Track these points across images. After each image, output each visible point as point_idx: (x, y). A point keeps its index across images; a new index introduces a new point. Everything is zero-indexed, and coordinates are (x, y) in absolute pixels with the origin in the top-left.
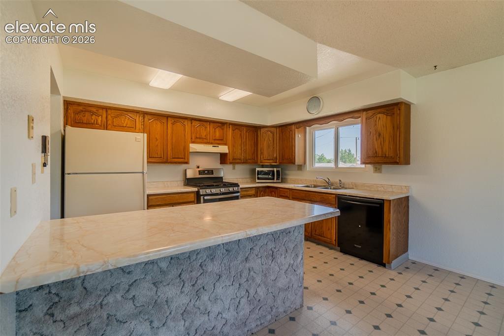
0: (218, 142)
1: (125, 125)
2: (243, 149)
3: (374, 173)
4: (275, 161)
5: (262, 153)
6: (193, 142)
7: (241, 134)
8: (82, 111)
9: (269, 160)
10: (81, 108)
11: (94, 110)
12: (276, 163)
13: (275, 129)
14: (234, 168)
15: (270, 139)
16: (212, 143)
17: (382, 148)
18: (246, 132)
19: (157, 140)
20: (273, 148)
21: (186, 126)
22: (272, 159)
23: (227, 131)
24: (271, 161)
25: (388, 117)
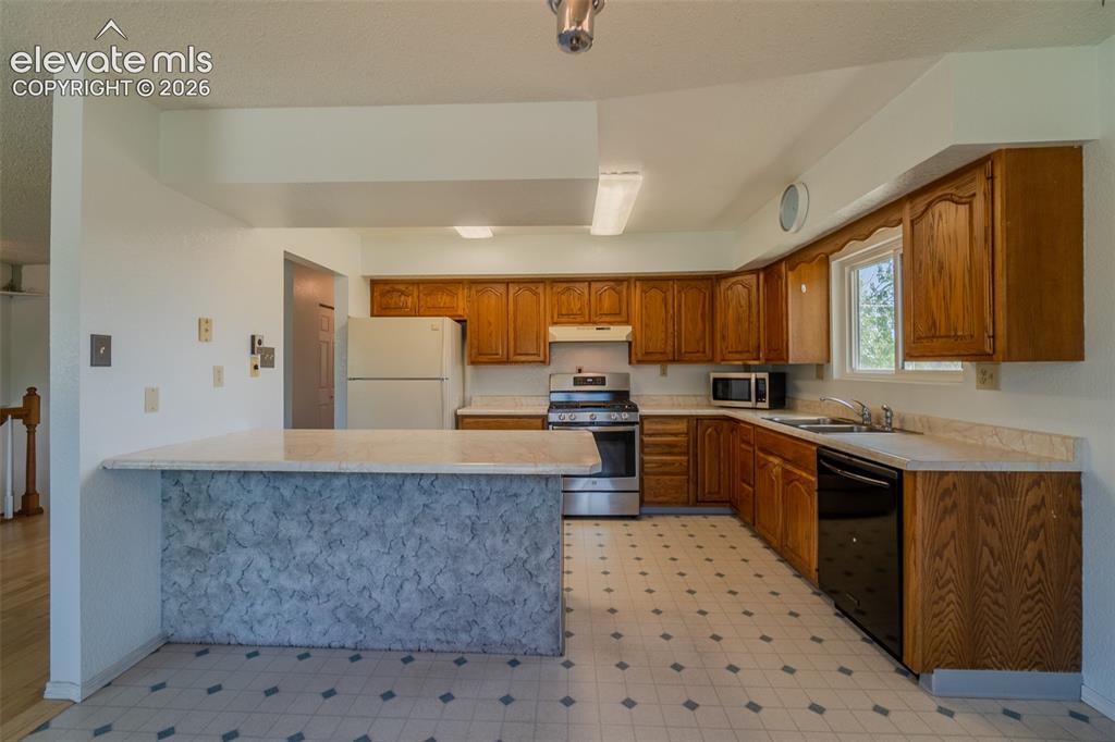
0: (608, 319)
1: (442, 305)
2: (670, 330)
3: (978, 388)
4: (755, 355)
5: (723, 337)
6: (555, 324)
7: (665, 300)
8: (389, 291)
9: (740, 352)
10: (387, 288)
11: (402, 287)
12: (758, 359)
13: (754, 276)
14: (664, 373)
15: (743, 302)
16: (595, 323)
17: (947, 309)
18: (679, 292)
19: (490, 324)
20: (750, 323)
21: (542, 295)
22: (748, 351)
23: (628, 295)
24: (745, 356)
25: (959, 206)
